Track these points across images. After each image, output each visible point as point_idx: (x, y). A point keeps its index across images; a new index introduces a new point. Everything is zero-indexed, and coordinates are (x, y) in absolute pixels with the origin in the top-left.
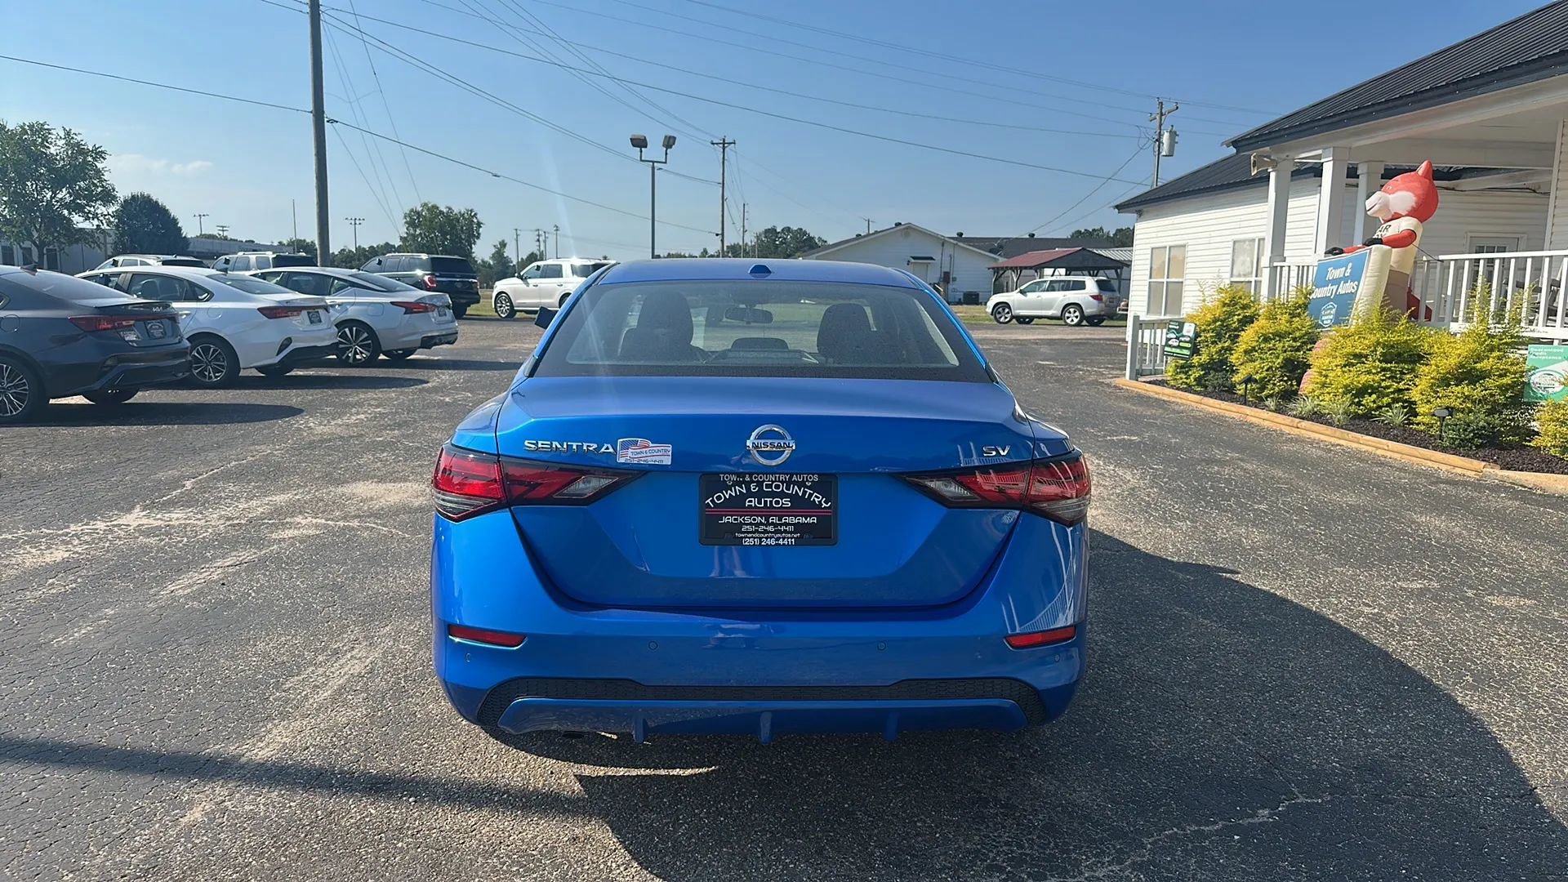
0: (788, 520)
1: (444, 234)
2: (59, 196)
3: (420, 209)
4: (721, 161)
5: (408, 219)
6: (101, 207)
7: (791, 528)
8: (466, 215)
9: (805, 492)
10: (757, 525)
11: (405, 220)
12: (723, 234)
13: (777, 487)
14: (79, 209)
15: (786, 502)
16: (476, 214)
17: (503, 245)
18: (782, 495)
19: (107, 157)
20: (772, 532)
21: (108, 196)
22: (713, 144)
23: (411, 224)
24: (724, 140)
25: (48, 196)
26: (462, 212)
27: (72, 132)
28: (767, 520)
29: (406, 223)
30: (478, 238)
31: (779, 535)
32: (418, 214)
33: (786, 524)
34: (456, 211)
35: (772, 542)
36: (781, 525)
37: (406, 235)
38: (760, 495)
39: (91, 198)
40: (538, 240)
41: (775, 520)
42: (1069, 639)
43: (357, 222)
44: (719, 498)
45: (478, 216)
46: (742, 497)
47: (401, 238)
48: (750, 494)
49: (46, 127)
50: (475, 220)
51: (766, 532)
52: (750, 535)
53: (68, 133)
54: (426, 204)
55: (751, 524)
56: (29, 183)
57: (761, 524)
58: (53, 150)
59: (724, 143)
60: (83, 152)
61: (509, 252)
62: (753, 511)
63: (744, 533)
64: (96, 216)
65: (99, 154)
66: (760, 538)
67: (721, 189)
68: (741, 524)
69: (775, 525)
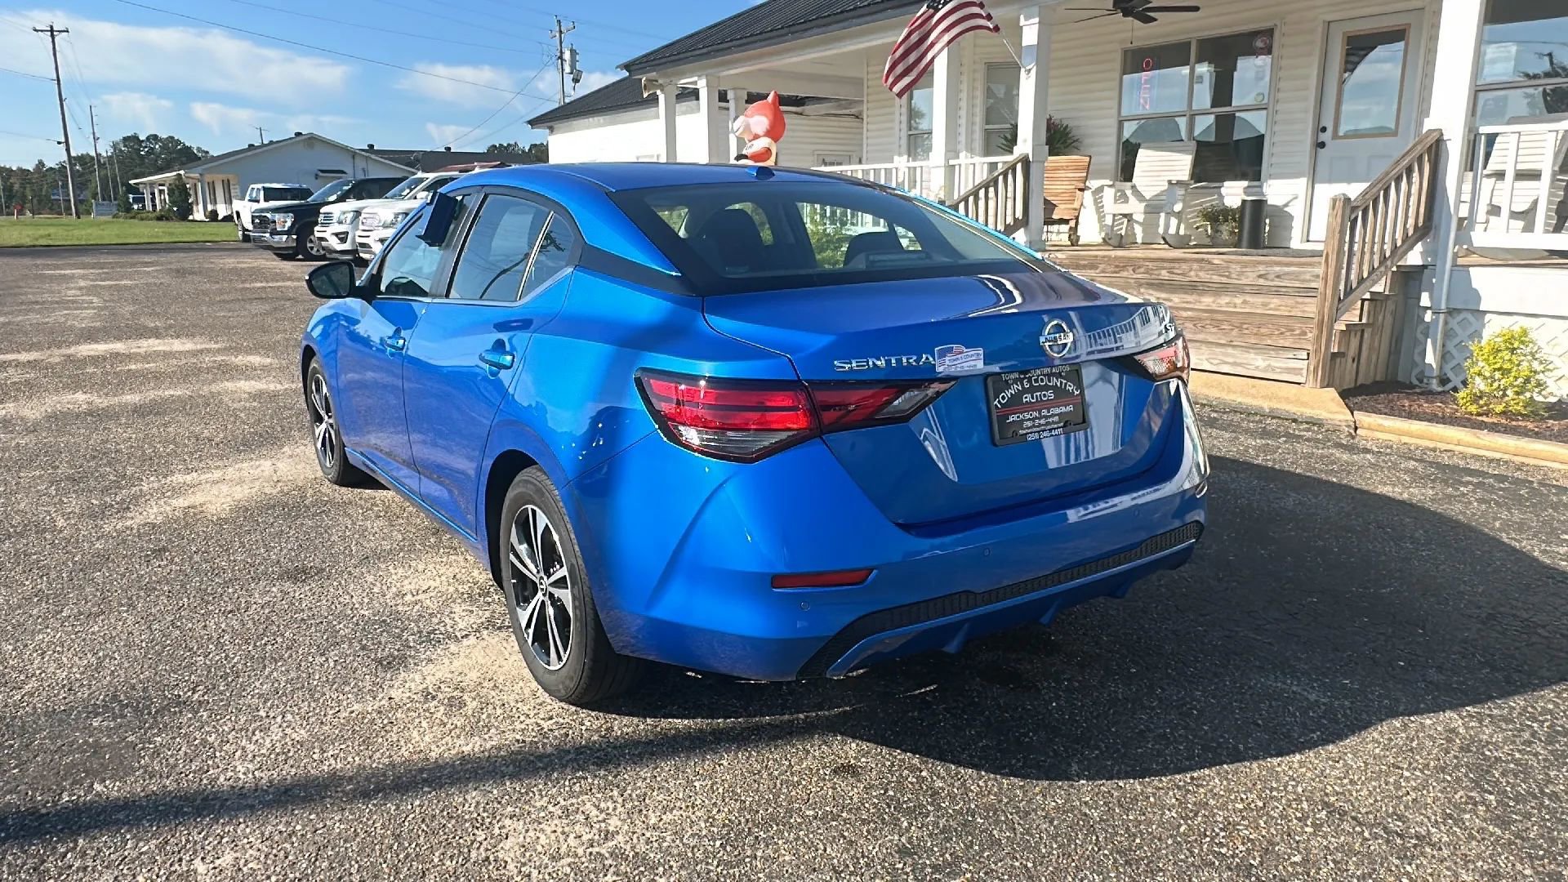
0: (1054, 411)
7: (1056, 419)
9: (1061, 383)
10: (1033, 420)
13: (1042, 380)
15: (1050, 394)
18: (1046, 388)
20: (1046, 425)
28: (1040, 414)
31: (1051, 427)
33: (1053, 415)
35: (1047, 434)
36: (1049, 417)
38: (1032, 390)
41: (1044, 413)
44: (1003, 398)
46: (1020, 394)
48: (1025, 391)
51: (1040, 425)
52: (1030, 430)
55: (1029, 419)
57: (1036, 418)
62: (1031, 406)
63: (1024, 429)
66: (1039, 432)
68: (1023, 420)
69: (1046, 417)
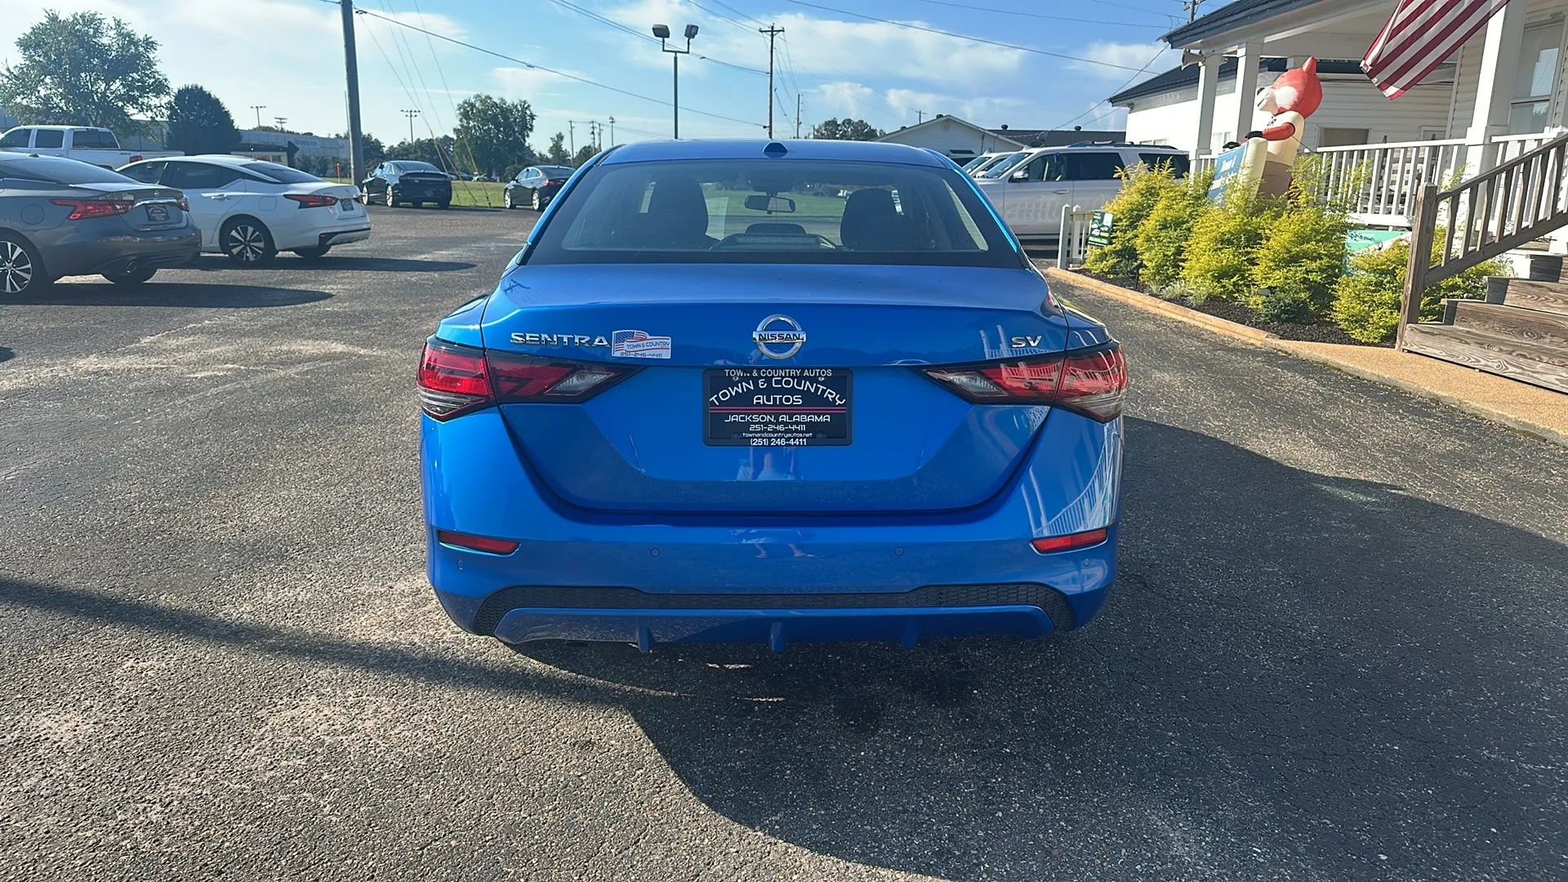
0: (800, 418)
1: (497, 125)
2: (113, 88)
3: (473, 100)
4: (770, 49)
5: (462, 110)
6: (154, 98)
7: (803, 427)
8: (519, 107)
9: (817, 389)
10: (766, 424)
11: (458, 112)
12: (771, 127)
13: (787, 383)
14: (133, 100)
15: (797, 400)
16: (529, 106)
17: (560, 137)
18: (793, 391)
19: (158, 47)
20: (782, 432)
21: (160, 88)
22: (761, 31)
23: (465, 115)
24: (773, 27)
25: (103, 87)
26: (515, 104)
27: (123, 22)
28: (777, 418)
29: (461, 114)
30: (531, 130)
31: (790, 435)
32: (472, 106)
33: (797, 423)
34: (509, 102)
35: (782, 442)
36: (792, 424)
37: (460, 128)
38: (769, 392)
39: (143, 90)
40: (593, 133)
41: (786, 419)
42: (1103, 541)
43: (413, 114)
44: (724, 395)
45: (531, 108)
46: (749, 394)
47: (455, 130)
48: (758, 391)
49: (98, 16)
50: (528, 112)
51: (775, 431)
52: (759, 435)
53: (118, 23)
54: (478, 96)
55: (759, 423)
56: (83, 75)
57: (770, 422)
58: (105, 41)
59: (772, 31)
60: (136, 44)
61: (566, 145)
62: (762, 409)
63: (752, 432)
64: (149, 107)
65: (150, 44)
66: (770, 438)
67: (769, 78)
68: (749, 424)
69: (786, 424)
